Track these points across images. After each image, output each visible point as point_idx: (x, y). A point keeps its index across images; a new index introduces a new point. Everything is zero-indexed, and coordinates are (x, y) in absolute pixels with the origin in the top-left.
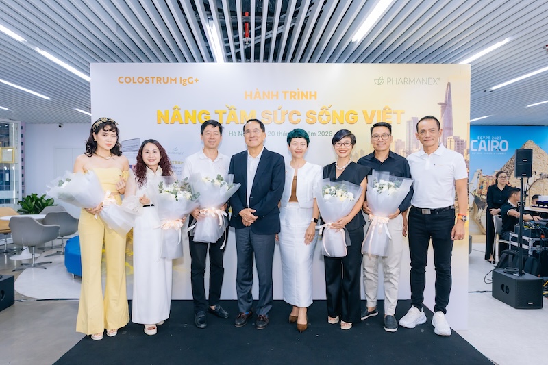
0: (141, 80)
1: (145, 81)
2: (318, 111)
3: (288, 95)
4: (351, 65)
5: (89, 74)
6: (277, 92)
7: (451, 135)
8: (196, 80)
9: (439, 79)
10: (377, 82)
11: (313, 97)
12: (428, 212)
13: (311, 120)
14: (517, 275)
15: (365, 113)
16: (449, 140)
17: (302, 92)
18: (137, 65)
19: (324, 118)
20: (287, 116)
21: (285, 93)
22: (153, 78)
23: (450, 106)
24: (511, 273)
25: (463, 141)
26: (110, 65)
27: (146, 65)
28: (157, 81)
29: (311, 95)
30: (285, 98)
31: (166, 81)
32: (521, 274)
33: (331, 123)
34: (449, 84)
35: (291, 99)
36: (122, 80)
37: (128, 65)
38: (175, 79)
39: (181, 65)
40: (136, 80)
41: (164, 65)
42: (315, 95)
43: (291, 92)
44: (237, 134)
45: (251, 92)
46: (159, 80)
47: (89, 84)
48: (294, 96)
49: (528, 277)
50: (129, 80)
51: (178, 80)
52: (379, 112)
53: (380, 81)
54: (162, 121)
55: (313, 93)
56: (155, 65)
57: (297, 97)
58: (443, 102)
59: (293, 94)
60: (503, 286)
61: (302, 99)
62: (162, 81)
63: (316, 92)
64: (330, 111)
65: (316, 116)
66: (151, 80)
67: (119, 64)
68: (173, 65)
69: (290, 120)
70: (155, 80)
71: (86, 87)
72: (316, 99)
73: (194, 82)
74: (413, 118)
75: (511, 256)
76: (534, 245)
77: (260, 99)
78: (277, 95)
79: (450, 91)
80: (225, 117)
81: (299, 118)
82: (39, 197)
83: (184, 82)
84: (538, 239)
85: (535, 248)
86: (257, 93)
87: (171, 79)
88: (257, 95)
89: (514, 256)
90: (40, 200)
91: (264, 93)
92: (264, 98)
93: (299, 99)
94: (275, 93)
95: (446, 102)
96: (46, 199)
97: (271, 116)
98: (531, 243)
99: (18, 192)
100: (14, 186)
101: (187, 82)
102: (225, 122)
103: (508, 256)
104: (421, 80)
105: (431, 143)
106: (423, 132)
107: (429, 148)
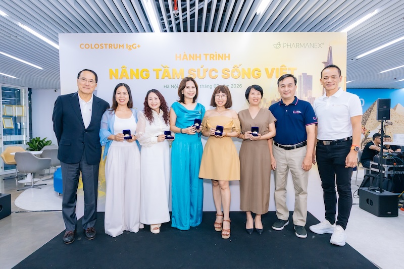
0: (97, 46)
1: (100, 47)
2: (231, 69)
3: (208, 57)
4: (257, 34)
5: (57, 43)
6: (200, 55)
8: (139, 46)
9: (323, 44)
10: (275, 46)
11: (227, 59)
13: (225, 76)
14: (378, 192)
15: (266, 70)
17: (219, 55)
18: (94, 35)
19: (236, 74)
20: (207, 73)
21: (206, 55)
22: (106, 45)
24: (374, 190)
26: (73, 35)
27: (101, 35)
29: (225, 57)
30: (206, 59)
31: (116, 47)
32: (382, 191)
33: (241, 77)
34: (330, 48)
35: (210, 59)
36: (82, 46)
37: (87, 35)
38: (123, 46)
39: (128, 34)
40: (93, 47)
41: (114, 34)
42: (229, 57)
43: (211, 55)
44: (170, 87)
45: (180, 55)
46: (111, 45)
47: (58, 50)
48: (213, 58)
49: (387, 193)
50: (88, 46)
51: (125, 46)
52: (278, 69)
53: (278, 46)
54: (113, 77)
55: (227, 55)
56: (108, 34)
57: (215, 58)
58: (326, 61)
59: (212, 56)
60: (367, 200)
61: (219, 59)
62: (113, 47)
63: (229, 55)
64: (240, 69)
65: (230, 73)
66: (104, 46)
67: (80, 35)
68: (121, 34)
69: (210, 75)
70: (108, 46)
71: (56, 53)
72: (229, 59)
73: (137, 47)
74: (303, 74)
75: (371, 178)
76: (389, 170)
77: (187, 60)
78: (200, 57)
79: (331, 53)
80: (161, 74)
81: (216, 74)
82: (41, 139)
83: (130, 47)
84: (392, 166)
85: (389, 173)
86: (185, 55)
87: (120, 45)
88: (185, 57)
89: (374, 178)
90: (42, 141)
91: (190, 55)
92: (190, 59)
93: (216, 59)
94: (198, 55)
95: (328, 61)
96: (46, 140)
97: (196, 73)
98: (386, 169)
99: (27, 136)
100: (24, 131)
101: (132, 48)
102: (160, 76)
103: (369, 178)
104: (309, 44)
105: (333, 87)
106: (326, 78)
107: (330, 92)
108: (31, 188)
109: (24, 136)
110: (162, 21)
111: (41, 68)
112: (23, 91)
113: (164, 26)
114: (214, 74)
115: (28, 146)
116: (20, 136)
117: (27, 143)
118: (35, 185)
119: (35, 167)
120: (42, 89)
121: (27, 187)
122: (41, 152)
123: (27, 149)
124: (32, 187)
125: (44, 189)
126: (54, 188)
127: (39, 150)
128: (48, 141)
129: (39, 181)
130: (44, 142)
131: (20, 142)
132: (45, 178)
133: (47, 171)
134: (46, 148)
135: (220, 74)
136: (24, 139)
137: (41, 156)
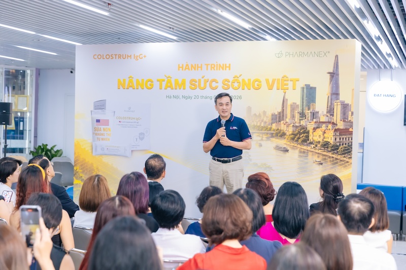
0: (108, 57)
1: (111, 57)
2: (231, 79)
3: (209, 67)
7: (338, 99)
8: (145, 56)
9: (329, 52)
10: (277, 55)
11: (228, 69)
13: (226, 86)
15: (267, 81)
16: (335, 104)
17: (220, 64)
18: (105, 46)
19: (236, 85)
20: (208, 84)
21: (207, 65)
22: (116, 55)
23: (338, 75)
25: (348, 105)
26: (88, 46)
27: (111, 46)
28: (119, 57)
29: (226, 67)
30: (207, 70)
31: (124, 57)
33: (241, 88)
34: (337, 57)
35: (211, 70)
36: (96, 57)
37: (99, 46)
38: (131, 56)
39: (135, 45)
40: (104, 57)
42: (229, 67)
43: (211, 65)
44: (172, 97)
45: (183, 65)
46: (120, 56)
48: (214, 68)
50: (100, 57)
51: (133, 56)
52: (279, 80)
53: (280, 55)
54: (121, 87)
55: (228, 65)
56: (117, 45)
57: (215, 68)
58: (332, 71)
59: (213, 66)
61: (219, 70)
62: (122, 57)
63: (230, 65)
64: (240, 79)
65: (230, 84)
66: (114, 56)
69: (210, 86)
70: (117, 56)
72: (230, 69)
73: (144, 58)
74: (306, 85)
77: (189, 70)
78: (201, 67)
79: (337, 63)
80: (164, 84)
81: (217, 85)
83: (136, 58)
86: (187, 65)
87: (128, 56)
88: (187, 67)
90: (50, 150)
91: (192, 66)
92: (192, 70)
93: (217, 70)
94: (200, 66)
95: (334, 71)
97: (197, 84)
101: (138, 58)
102: (163, 87)
104: (313, 53)
114: (214, 84)
130: (53, 152)
135: (220, 85)
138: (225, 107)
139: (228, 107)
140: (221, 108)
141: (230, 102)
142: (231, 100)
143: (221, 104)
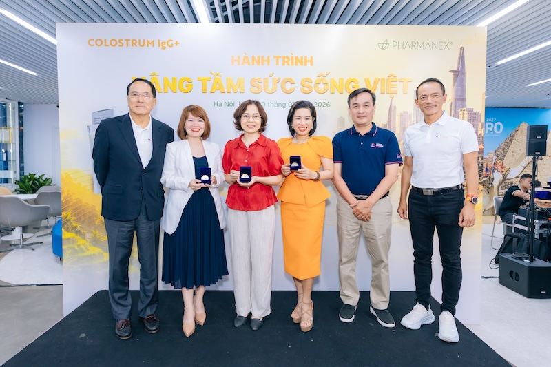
0: (113, 43)
1: (118, 44)
2: (314, 79)
3: (281, 60)
4: (354, 27)
5: (54, 35)
6: (268, 57)
7: (464, 106)
8: (177, 43)
10: (381, 46)
11: (309, 63)
12: (430, 193)
13: (306, 89)
14: (527, 261)
15: (367, 81)
16: (461, 113)
17: (296, 57)
18: (110, 25)
19: (321, 86)
20: (279, 84)
21: (277, 58)
22: (127, 40)
23: (464, 74)
24: (521, 259)
25: (477, 114)
26: (80, 25)
27: (121, 25)
28: (133, 43)
29: (306, 61)
30: (277, 64)
31: (142, 44)
32: (532, 260)
33: (329, 91)
34: (462, 49)
35: (284, 65)
36: (92, 43)
37: (100, 25)
38: (153, 42)
39: (161, 25)
40: (108, 43)
41: (141, 25)
42: (311, 61)
43: (284, 57)
44: (223, 104)
45: (239, 57)
46: (134, 43)
47: (56, 46)
48: (287, 62)
49: (539, 263)
50: (100, 43)
51: (156, 43)
52: (383, 80)
53: (384, 45)
55: (309, 59)
56: (131, 25)
57: (290, 63)
58: (455, 69)
59: (286, 59)
60: (511, 273)
61: (296, 65)
62: (137, 44)
63: (312, 58)
64: (328, 79)
65: (312, 85)
66: (125, 42)
67: (90, 25)
68: (151, 25)
69: (283, 89)
70: (130, 42)
71: (52, 50)
72: (312, 65)
73: (175, 45)
75: (515, 240)
76: (541, 228)
77: (249, 64)
78: (268, 61)
79: (463, 57)
80: (209, 86)
81: (293, 86)
82: (37, 176)
83: (163, 45)
84: (545, 222)
85: (542, 231)
86: (246, 57)
87: (148, 42)
88: (246, 61)
89: (519, 239)
90: (38, 180)
91: (253, 58)
92: (253, 64)
93: (292, 65)
94: (265, 58)
95: (458, 69)
96: (44, 178)
97: (262, 85)
98: (537, 227)
99: (15, 172)
100: (11, 165)
101: (166, 45)
102: (209, 90)
103: (512, 239)
104: (431, 44)
105: (434, 110)
106: (424, 97)
107: (431, 117)
108: (19, 248)
109: (12, 172)
110: (213, 7)
111: (34, 74)
112: (10, 106)
113: (214, 14)
114: (288, 86)
115: (17, 187)
116: (6, 171)
117: (16, 182)
118: (25, 243)
119: (26, 218)
120: (38, 103)
121: (13, 247)
122: (34, 196)
123: (16, 191)
124: (20, 246)
125: (39, 250)
126: (51, 250)
127: (34, 192)
128: (47, 180)
129: (31, 237)
130: (41, 181)
131: (6, 181)
132: (41, 233)
133: (44, 223)
134: (43, 189)
135: (298, 86)
136: (12, 176)
137: (35, 201)
138: (362, 110)
139: (368, 110)
140: (355, 111)
141: (372, 104)
142: (374, 99)
143: (357, 106)
